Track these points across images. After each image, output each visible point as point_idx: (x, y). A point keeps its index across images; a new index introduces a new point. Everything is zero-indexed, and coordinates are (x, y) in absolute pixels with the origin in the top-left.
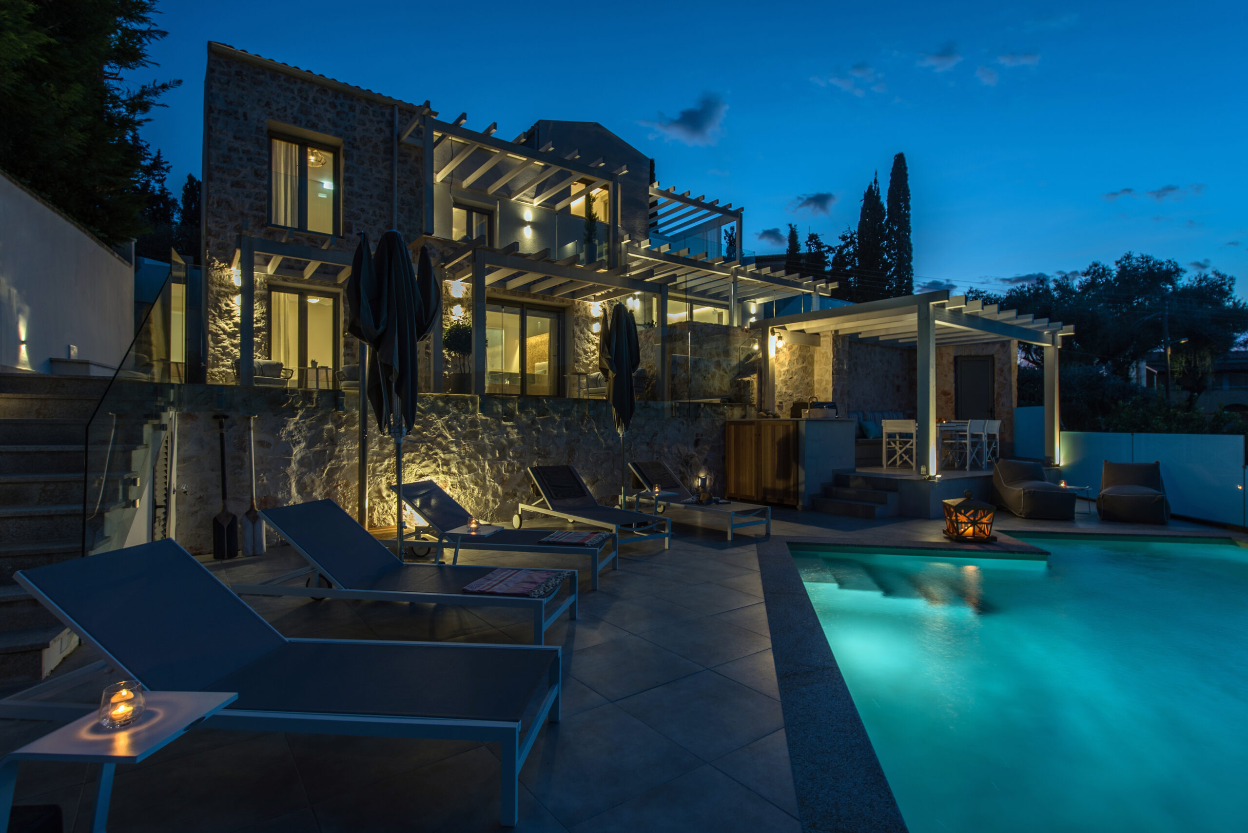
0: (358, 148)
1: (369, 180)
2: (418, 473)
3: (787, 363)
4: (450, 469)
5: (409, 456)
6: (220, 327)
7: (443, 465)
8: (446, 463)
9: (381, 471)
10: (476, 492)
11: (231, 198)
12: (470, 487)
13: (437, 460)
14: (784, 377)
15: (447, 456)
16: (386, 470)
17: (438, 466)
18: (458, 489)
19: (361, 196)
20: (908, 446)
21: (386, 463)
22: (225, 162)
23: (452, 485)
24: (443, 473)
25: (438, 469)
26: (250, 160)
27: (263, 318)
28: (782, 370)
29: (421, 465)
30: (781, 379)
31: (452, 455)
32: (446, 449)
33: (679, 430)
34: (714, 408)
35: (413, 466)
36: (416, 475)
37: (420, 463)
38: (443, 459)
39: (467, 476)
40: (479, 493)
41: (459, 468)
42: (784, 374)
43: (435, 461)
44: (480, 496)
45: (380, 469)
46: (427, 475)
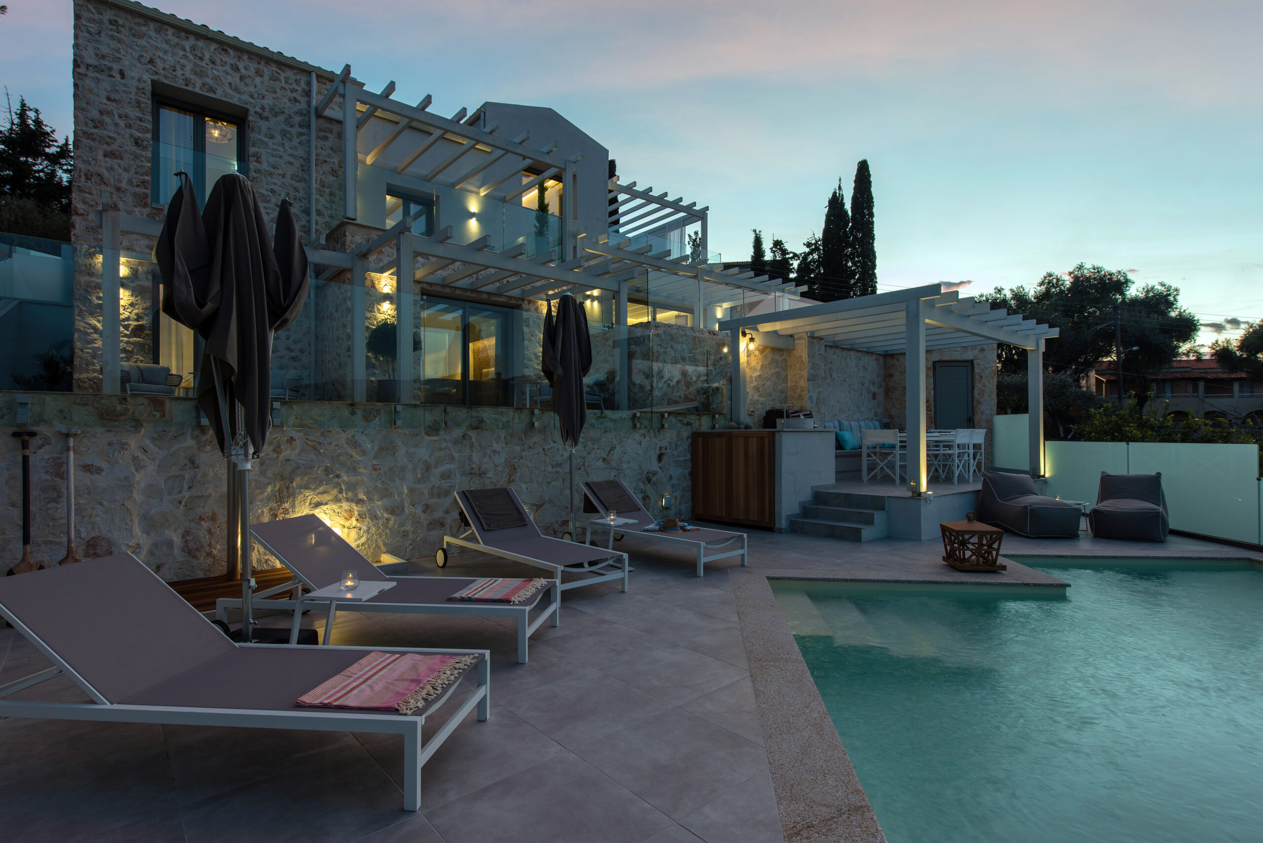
0: (267, 119)
1: (281, 157)
2: (314, 501)
3: (759, 368)
4: (356, 495)
5: (302, 479)
6: (90, 325)
7: (348, 490)
8: (352, 487)
9: (262, 500)
10: (391, 523)
11: (105, 172)
12: (383, 516)
13: (340, 484)
14: (756, 383)
15: (353, 479)
16: (269, 499)
17: (341, 491)
18: (368, 519)
19: (271, 174)
20: (890, 458)
21: (269, 489)
22: (95, 127)
23: (359, 515)
24: (348, 500)
25: (340, 496)
26: (129, 126)
27: (146, 315)
28: (754, 375)
29: (317, 491)
30: (752, 385)
31: (359, 478)
32: (353, 470)
33: (640, 443)
34: (680, 418)
35: (308, 493)
36: (310, 504)
37: (316, 488)
38: (347, 483)
39: (379, 503)
40: (395, 523)
41: (367, 493)
42: (756, 380)
43: (338, 485)
44: (396, 526)
45: (260, 497)
46: (326, 504)
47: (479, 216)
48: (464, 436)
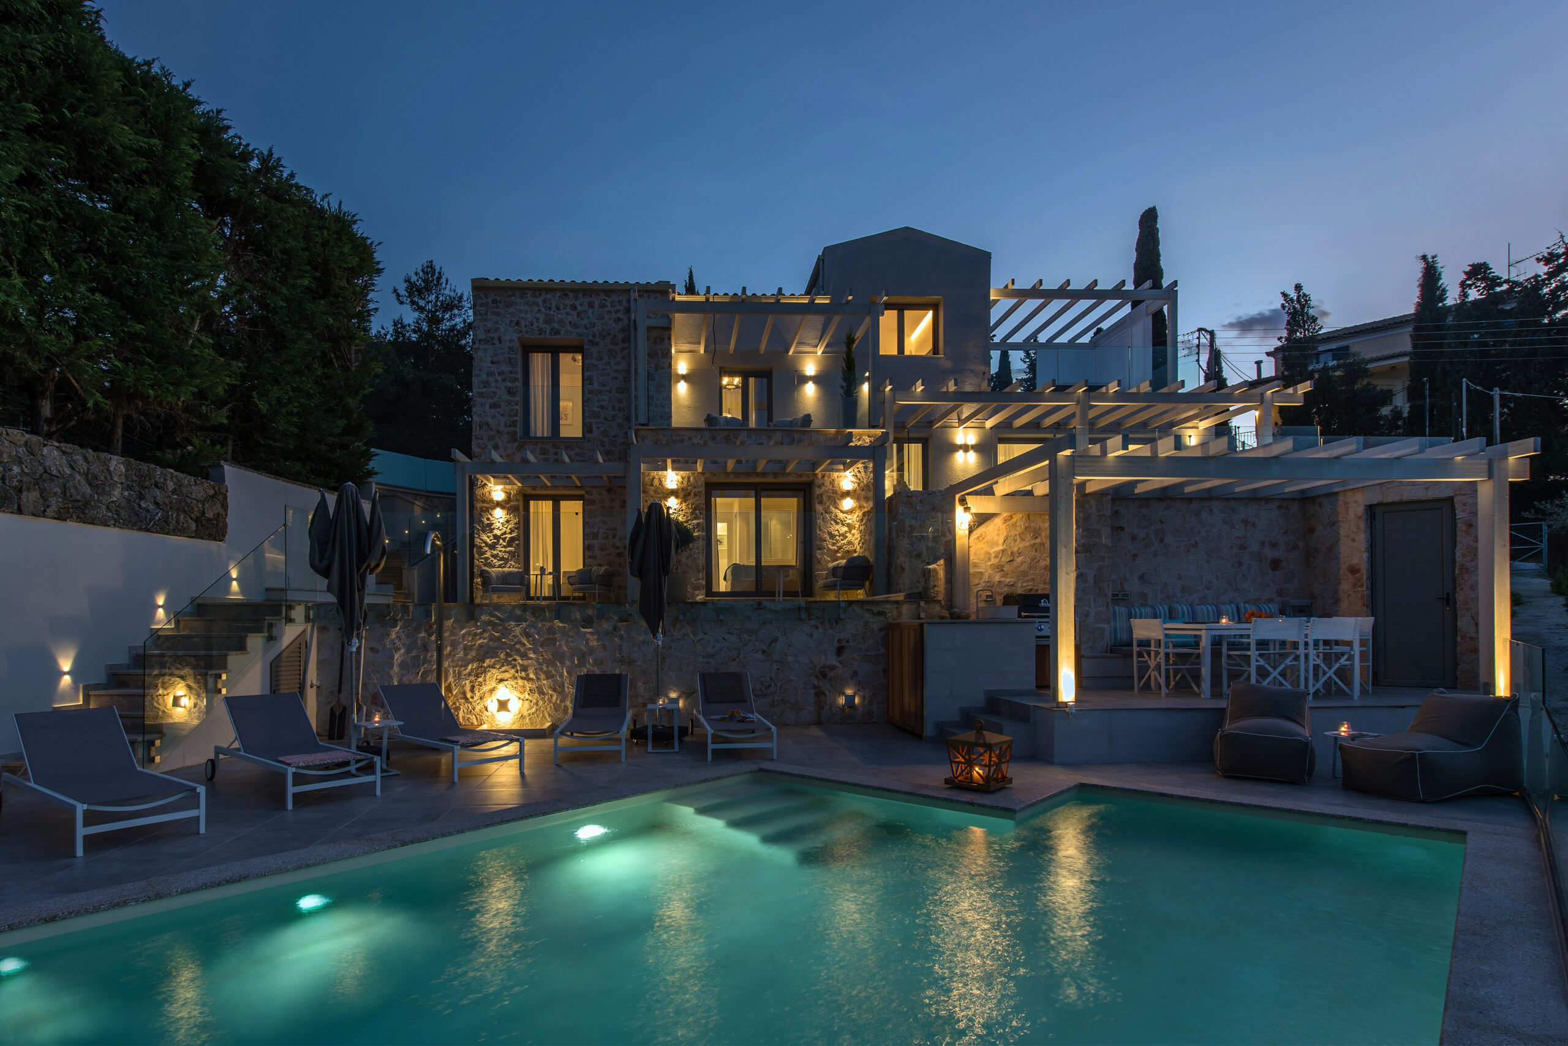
0: (597, 344)
1: (608, 375)
2: (499, 677)
3: (1001, 541)
4: (528, 675)
5: (490, 661)
6: (483, 541)
7: (521, 670)
8: (524, 669)
9: (465, 675)
10: (554, 698)
11: (490, 419)
12: (548, 693)
13: (516, 666)
14: (997, 560)
15: (525, 663)
16: (470, 674)
17: (517, 672)
18: (536, 694)
21: (470, 667)
22: (485, 387)
23: (530, 690)
24: (522, 678)
25: (517, 675)
26: (504, 380)
28: (992, 551)
29: (501, 670)
30: (989, 563)
31: (530, 661)
32: (524, 656)
33: (811, 635)
35: (494, 671)
36: (496, 679)
37: (500, 668)
38: (521, 665)
39: (545, 682)
40: (557, 699)
41: (536, 674)
42: (996, 557)
43: (514, 667)
44: (558, 702)
45: (464, 673)
46: (507, 680)
47: (816, 379)
48: (615, 628)
